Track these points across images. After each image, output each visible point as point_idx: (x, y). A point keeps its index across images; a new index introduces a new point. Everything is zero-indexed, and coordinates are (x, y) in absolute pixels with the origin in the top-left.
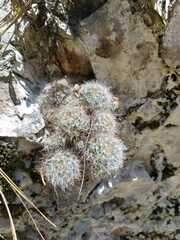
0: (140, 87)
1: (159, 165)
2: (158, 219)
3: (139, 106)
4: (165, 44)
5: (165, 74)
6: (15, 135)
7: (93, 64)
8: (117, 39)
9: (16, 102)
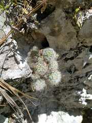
0: (67, 47)
1: (73, 69)
2: (71, 82)
4: (79, 34)
5: (78, 42)
6: (20, 77)
7: (47, 38)
8: (58, 30)
9: (18, 63)
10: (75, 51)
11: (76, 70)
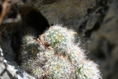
0: (82, 10)
3: (85, 23)
10: (97, 10)
11: (111, 47)
